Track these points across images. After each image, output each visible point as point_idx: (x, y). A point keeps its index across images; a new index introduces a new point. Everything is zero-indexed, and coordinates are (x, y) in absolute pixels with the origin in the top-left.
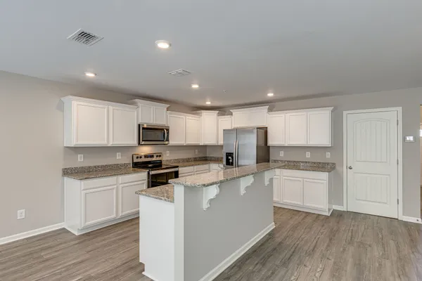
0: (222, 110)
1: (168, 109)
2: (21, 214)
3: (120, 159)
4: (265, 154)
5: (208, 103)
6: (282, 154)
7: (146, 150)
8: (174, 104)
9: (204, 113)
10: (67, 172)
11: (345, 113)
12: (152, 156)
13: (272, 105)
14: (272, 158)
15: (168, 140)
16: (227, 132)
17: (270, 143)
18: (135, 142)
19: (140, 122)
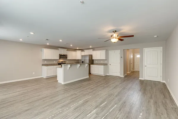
0: (82, 50)
1: (67, 50)
2: (34, 73)
3: (55, 62)
4: (92, 62)
5: (78, 48)
6: (96, 61)
7: (61, 60)
8: (69, 49)
9: (77, 51)
10: (43, 65)
11: (109, 51)
12: (63, 62)
13: (93, 49)
14: (94, 62)
15: (67, 58)
16: (82, 56)
17: (93, 59)
18: (58, 58)
19: (60, 54)
